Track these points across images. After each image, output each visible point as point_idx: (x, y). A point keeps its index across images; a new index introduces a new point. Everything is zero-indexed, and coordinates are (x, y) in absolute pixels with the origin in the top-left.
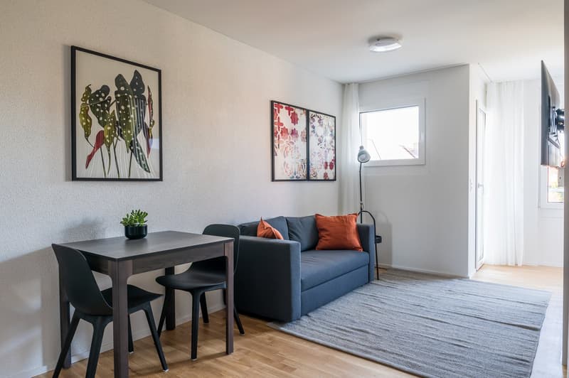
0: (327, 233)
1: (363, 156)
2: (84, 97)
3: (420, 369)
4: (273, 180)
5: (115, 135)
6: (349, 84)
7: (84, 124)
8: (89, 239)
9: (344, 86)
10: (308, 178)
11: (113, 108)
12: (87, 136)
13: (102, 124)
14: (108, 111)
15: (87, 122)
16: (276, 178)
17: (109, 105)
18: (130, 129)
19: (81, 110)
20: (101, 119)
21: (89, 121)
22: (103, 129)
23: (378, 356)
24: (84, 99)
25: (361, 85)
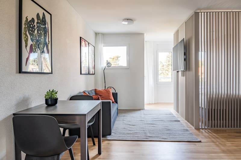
0: (102, 97)
1: (109, 64)
2: (25, 23)
3: (168, 139)
4: (81, 74)
5: (36, 48)
6: (98, 33)
7: (25, 39)
8: (26, 109)
9: (96, 34)
10: (89, 74)
11: (36, 31)
12: (26, 46)
13: (32, 40)
14: (34, 33)
15: (26, 38)
16: (82, 73)
17: (35, 30)
18: (42, 44)
19: (24, 31)
20: (32, 37)
21: (27, 38)
22: (32, 43)
23: (152, 139)
24: (25, 24)
25: (103, 34)
